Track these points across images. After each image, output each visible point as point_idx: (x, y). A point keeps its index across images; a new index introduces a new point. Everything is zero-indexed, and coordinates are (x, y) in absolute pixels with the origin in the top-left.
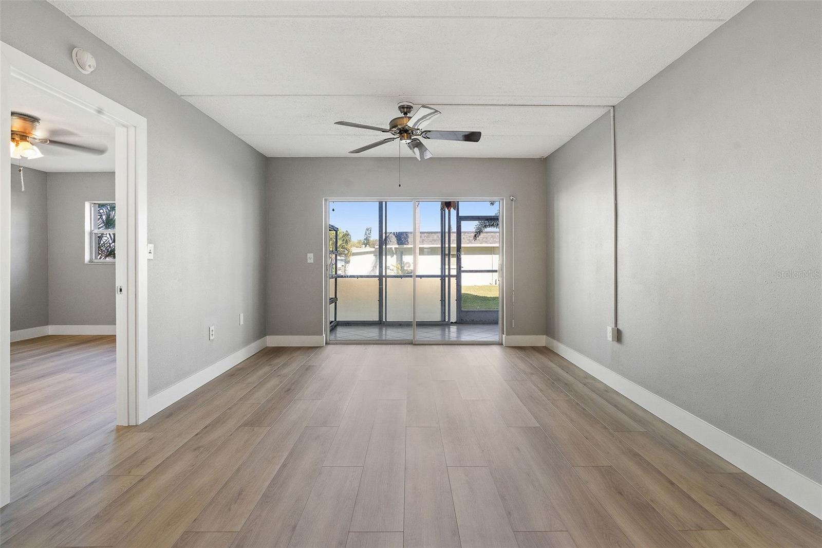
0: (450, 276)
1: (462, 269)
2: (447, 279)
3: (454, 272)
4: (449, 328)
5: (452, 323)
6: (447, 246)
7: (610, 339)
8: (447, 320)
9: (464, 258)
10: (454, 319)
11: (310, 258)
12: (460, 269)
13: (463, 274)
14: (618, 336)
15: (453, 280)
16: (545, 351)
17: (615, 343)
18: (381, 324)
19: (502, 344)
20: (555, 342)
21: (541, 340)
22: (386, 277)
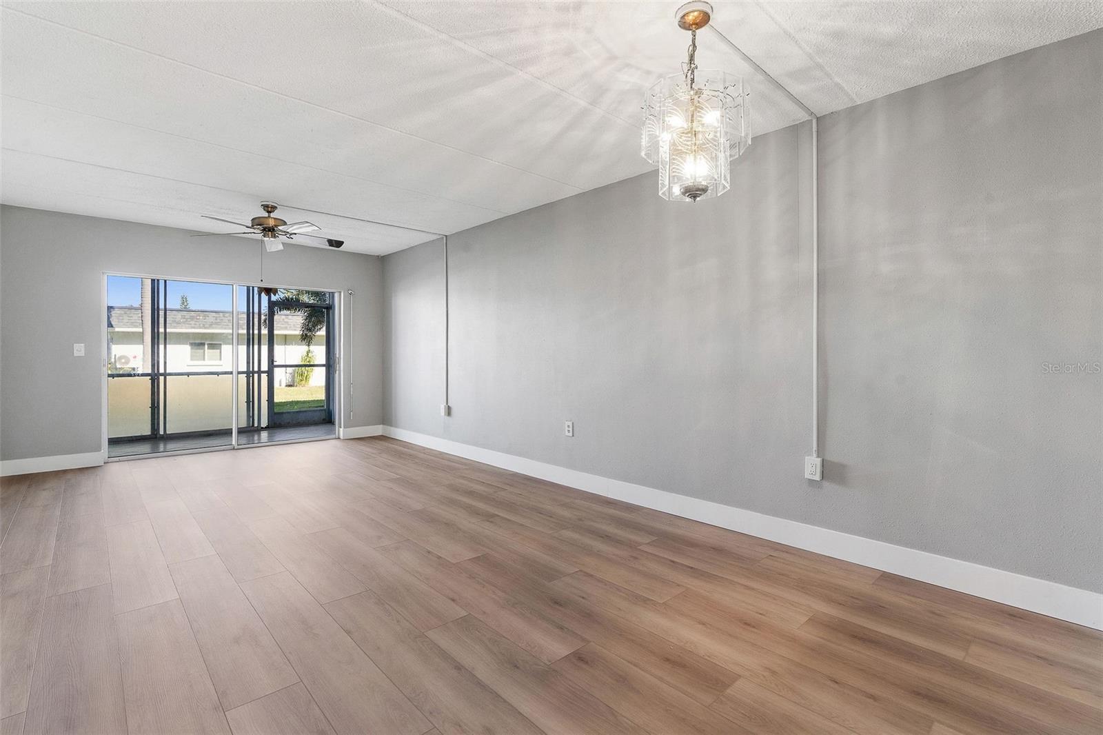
0: (260, 372)
1: (275, 364)
2: (256, 376)
3: (265, 367)
4: (259, 436)
5: (262, 428)
6: (256, 332)
7: (443, 414)
8: (256, 425)
9: (278, 349)
10: (264, 423)
11: (79, 350)
12: (273, 363)
13: (276, 370)
14: (449, 411)
15: (264, 377)
16: (382, 438)
17: (447, 417)
18: (156, 438)
19: (339, 438)
20: (392, 428)
21: (378, 430)
22: (165, 375)
